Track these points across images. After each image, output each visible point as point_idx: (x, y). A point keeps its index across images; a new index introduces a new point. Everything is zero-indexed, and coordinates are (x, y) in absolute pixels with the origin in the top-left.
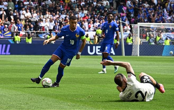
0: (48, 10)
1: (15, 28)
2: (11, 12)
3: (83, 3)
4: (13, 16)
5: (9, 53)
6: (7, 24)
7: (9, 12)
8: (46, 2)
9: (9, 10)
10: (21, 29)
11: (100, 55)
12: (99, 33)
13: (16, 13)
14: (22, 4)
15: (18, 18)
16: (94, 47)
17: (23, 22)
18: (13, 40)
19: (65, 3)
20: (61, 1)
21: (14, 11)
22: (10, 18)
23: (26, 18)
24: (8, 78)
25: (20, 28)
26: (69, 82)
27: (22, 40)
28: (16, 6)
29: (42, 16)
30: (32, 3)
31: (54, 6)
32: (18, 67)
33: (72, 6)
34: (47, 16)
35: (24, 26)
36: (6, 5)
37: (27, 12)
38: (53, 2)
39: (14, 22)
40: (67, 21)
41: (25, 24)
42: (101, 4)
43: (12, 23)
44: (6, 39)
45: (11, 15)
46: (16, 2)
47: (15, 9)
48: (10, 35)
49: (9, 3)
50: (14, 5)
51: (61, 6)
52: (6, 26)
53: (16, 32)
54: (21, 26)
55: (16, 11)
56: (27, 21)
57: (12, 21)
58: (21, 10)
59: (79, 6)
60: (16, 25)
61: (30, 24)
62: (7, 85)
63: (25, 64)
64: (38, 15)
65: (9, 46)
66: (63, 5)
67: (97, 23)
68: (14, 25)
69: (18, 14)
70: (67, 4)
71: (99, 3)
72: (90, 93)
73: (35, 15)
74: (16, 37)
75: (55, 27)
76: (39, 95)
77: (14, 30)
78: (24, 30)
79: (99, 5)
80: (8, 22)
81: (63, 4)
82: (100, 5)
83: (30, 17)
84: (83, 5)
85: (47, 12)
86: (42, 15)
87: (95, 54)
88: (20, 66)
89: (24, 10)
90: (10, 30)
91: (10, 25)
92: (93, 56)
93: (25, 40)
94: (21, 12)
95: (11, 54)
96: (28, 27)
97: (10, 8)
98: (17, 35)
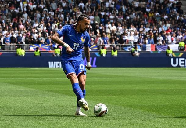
0: (132, 24)
1: (101, 42)
2: (97, 26)
3: (166, 17)
4: (99, 30)
5: (96, 66)
6: (93, 38)
7: (95, 26)
8: (131, 16)
9: (95, 24)
10: (107, 43)
11: (183, 67)
12: (182, 45)
13: (102, 27)
14: (107, 18)
15: (104, 32)
16: (177, 59)
17: (109, 36)
18: (99, 53)
19: (149, 17)
20: (145, 15)
21: (100, 25)
22: (96, 31)
23: (112, 32)
24: (95, 90)
25: (105, 41)
26: (154, 93)
27: (108, 53)
28: (102, 20)
29: (127, 30)
30: (117, 17)
31: (138, 20)
32: (104, 79)
33: (156, 19)
34: (132, 29)
35: (109, 39)
36: (92, 19)
37: (112, 26)
38: (137, 16)
39: (100, 35)
40: (151, 35)
41: (110, 37)
42: (184, 17)
43: (98, 37)
44: (93, 53)
45: (97, 29)
46: (102, 17)
47: (101, 23)
48: (96, 48)
49: (95, 17)
50: (99, 19)
51: (145, 20)
52: (93, 39)
53: (101, 45)
54: (106, 39)
55: (101, 25)
56: (113, 34)
57: (98, 35)
58: (106, 24)
59: (162, 19)
60: (102, 38)
61: (115, 37)
62: (94, 97)
63: (111, 77)
64: (123, 28)
65: (95, 59)
66: (147, 19)
67: (179, 35)
68: (100, 38)
69: (103, 28)
70: (151, 18)
71: (182, 17)
72: (173, 104)
73: (120, 28)
74: (102, 50)
75: (140, 40)
76: (125, 106)
77: (100, 43)
78: (109, 43)
79: (181, 18)
80: (94, 36)
81: (147, 17)
82: (183, 19)
83: (115, 31)
84: (166, 18)
85: (132, 26)
86: (127, 28)
87: (178, 66)
88: (106, 78)
89: (110, 24)
90: (96, 44)
91: (96, 39)
92: (177, 68)
93: (110, 53)
94: (107, 26)
95: (97, 67)
96: (113, 40)
97: (96, 22)
98: (103, 48)
